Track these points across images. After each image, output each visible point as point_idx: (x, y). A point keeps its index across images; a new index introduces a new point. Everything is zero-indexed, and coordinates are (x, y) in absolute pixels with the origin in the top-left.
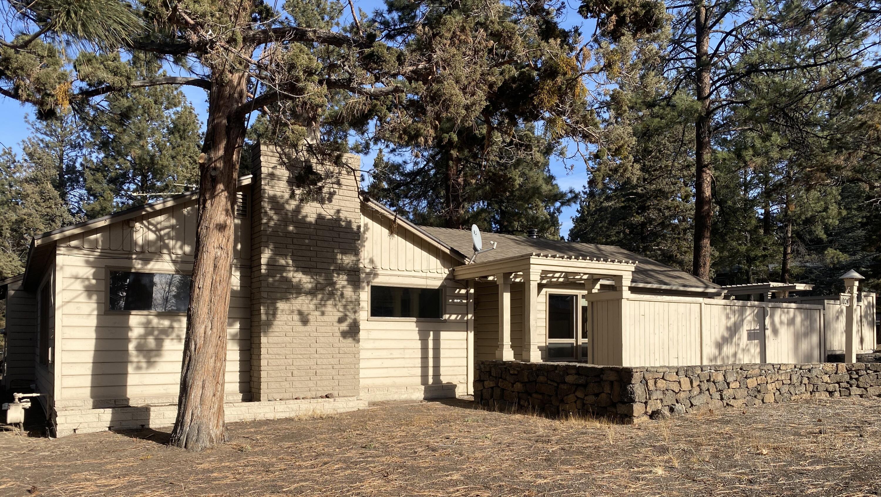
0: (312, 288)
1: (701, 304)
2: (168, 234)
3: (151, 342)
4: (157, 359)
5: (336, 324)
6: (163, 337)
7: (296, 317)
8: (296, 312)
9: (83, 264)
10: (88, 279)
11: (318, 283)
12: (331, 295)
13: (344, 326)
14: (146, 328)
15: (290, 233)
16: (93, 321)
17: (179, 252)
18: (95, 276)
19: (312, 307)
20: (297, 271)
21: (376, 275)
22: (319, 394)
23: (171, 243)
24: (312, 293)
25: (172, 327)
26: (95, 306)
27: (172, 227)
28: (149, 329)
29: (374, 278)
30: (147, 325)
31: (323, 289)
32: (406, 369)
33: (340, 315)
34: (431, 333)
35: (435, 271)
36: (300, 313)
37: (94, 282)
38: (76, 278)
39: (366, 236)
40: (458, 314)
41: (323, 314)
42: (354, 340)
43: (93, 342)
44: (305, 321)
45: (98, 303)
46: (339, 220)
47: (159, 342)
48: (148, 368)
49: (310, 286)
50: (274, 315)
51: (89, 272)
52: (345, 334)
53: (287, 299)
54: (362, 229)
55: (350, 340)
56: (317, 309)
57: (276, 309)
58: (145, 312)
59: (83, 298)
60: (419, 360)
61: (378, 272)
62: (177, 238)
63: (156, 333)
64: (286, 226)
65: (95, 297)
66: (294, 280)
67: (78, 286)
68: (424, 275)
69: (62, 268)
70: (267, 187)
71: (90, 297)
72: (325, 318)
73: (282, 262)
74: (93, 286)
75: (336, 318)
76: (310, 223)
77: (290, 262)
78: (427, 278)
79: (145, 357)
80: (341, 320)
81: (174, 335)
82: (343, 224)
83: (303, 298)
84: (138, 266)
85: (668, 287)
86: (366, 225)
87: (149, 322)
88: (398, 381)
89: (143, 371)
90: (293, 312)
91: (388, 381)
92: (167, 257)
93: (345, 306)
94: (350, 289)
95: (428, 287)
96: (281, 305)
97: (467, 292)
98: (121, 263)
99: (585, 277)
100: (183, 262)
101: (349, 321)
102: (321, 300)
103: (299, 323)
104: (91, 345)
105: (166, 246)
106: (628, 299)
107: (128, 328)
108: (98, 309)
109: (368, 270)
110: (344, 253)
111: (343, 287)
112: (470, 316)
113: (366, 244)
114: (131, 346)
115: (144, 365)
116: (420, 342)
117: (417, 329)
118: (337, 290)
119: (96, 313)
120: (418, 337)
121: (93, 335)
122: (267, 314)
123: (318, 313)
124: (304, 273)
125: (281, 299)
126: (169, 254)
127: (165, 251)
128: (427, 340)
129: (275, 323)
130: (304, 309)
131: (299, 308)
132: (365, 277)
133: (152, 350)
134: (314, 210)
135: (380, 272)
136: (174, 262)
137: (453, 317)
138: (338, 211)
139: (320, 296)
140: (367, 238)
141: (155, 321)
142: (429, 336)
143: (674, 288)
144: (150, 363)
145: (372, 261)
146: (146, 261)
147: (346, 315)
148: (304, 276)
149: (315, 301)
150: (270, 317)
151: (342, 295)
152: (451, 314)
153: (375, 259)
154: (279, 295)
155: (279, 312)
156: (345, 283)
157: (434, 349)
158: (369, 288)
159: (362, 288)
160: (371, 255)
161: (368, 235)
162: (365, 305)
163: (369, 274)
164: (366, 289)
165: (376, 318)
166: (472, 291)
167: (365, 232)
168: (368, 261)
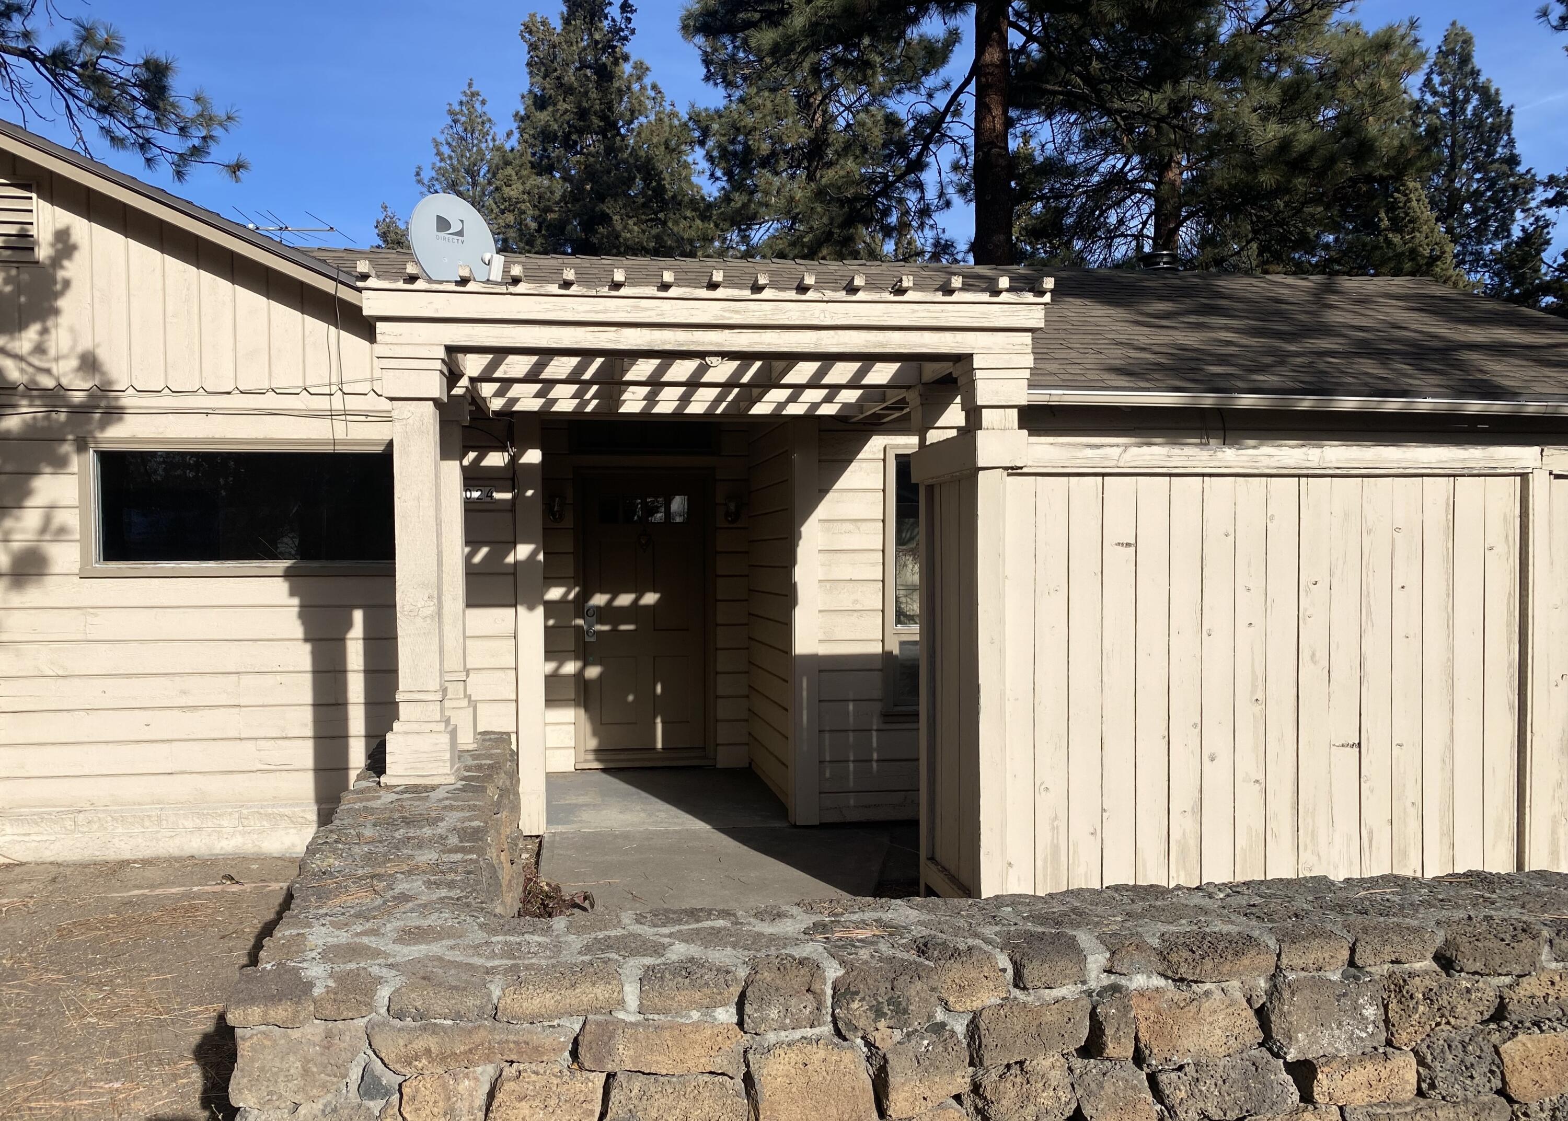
1: (1524, 477)
21: (114, 413)
29: (103, 426)
32: (250, 745)
34: (358, 616)
35: (365, 387)
39: (61, 274)
40: (476, 544)
54: (43, 253)
60: (307, 715)
61: (125, 402)
68: (322, 403)
78: (332, 415)
85: (1498, 407)
86: (63, 239)
88: (216, 786)
91: (180, 788)
95: (340, 449)
97: (514, 459)
99: (881, 374)
106: (1014, 471)
109: (78, 397)
112: (523, 551)
113: (61, 303)
116: (308, 647)
117: (296, 601)
120: (297, 630)
128: (342, 640)
132: (68, 422)
135: (128, 401)
140: (67, 284)
142: (349, 625)
143: (1532, 408)
145: (90, 363)
153: (103, 354)
157: (369, 672)
158: (91, 458)
159: (60, 464)
160: (85, 344)
161: (70, 269)
162: (70, 518)
163: (81, 412)
164: (75, 463)
165: (113, 565)
166: (533, 456)
167: (57, 261)
168: (74, 363)
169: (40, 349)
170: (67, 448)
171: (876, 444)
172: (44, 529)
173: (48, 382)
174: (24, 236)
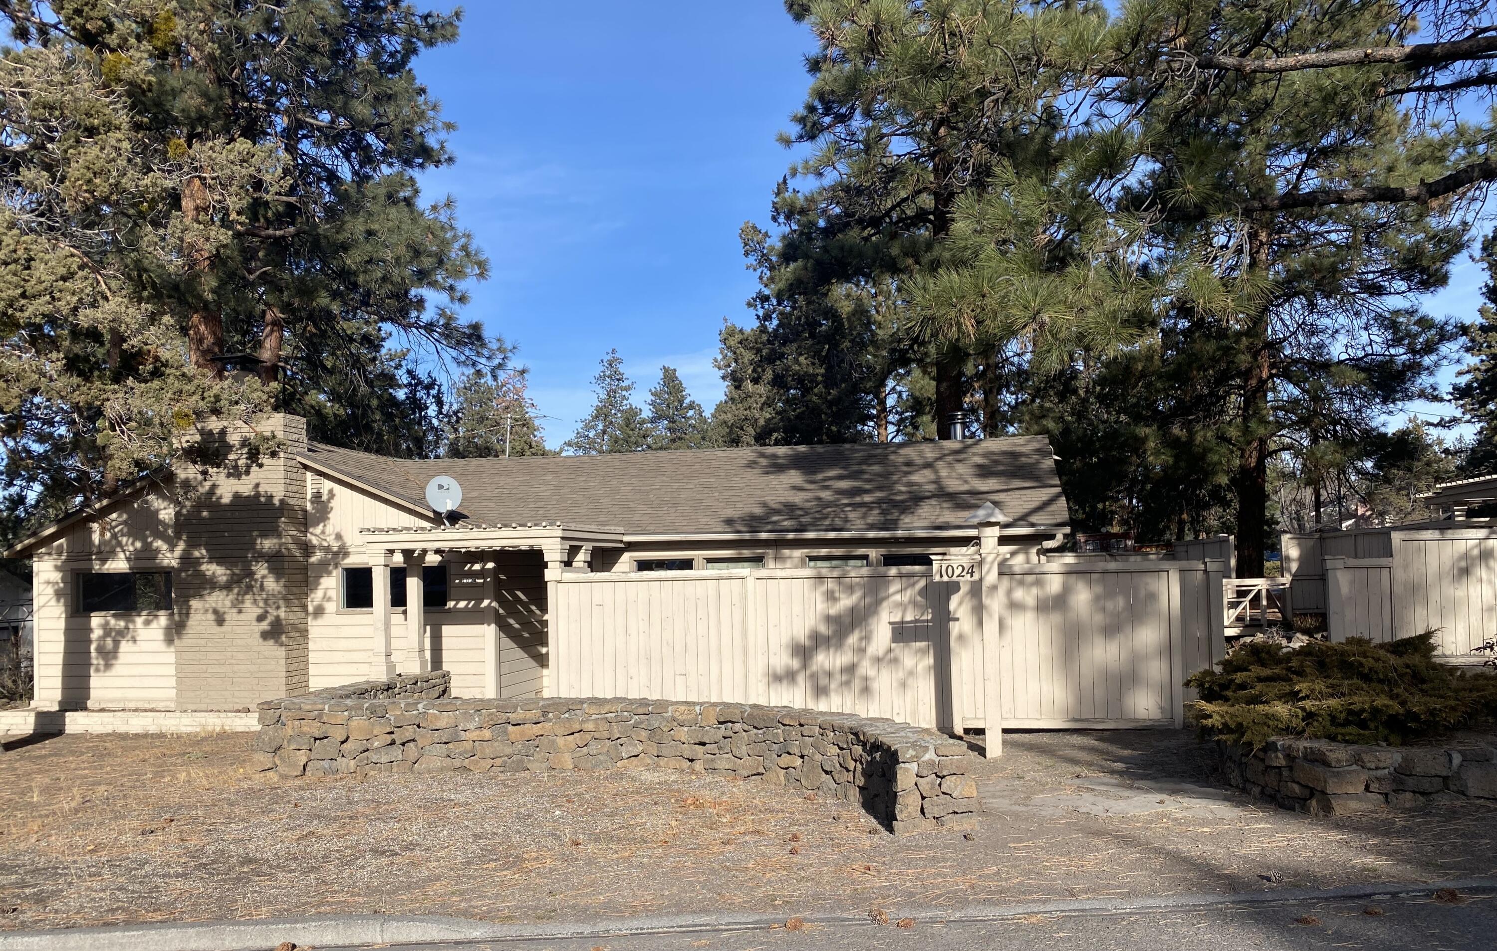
0: (227, 581)
2: (121, 530)
3: (109, 642)
4: (113, 662)
5: (255, 623)
6: (119, 638)
7: (211, 617)
8: (211, 610)
9: (52, 569)
10: (57, 583)
11: (233, 574)
12: (249, 588)
13: (265, 626)
14: (105, 629)
15: (204, 519)
16: (62, 624)
17: (131, 549)
18: (63, 580)
19: (228, 603)
20: (211, 562)
21: (346, 554)
22: (237, 707)
23: (124, 540)
24: (227, 587)
25: (127, 628)
26: (63, 609)
27: (125, 523)
28: (107, 631)
29: (343, 559)
30: (105, 627)
31: (239, 582)
33: (260, 611)
34: (428, 628)
36: (215, 612)
37: (62, 585)
38: (48, 583)
40: (470, 600)
41: (240, 612)
42: (276, 642)
43: (62, 644)
44: (220, 620)
45: (66, 606)
46: (258, 495)
47: (116, 643)
48: (105, 671)
49: (225, 578)
50: (188, 614)
51: (57, 576)
52: (265, 635)
53: (201, 596)
54: (325, 498)
55: (271, 642)
56: (233, 606)
57: (189, 607)
58: (103, 613)
59: (53, 602)
61: (350, 550)
62: (129, 535)
63: (113, 634)
64: (200, 512)
65: (62, 601)
66: (207, 573)
67: (50, 590)
69: (37, 574)
70: (178, 471)
71: (58, 600)
72: (242, 616)
73: (197, 554)
74: (61, 589)
75: (255, 615)
76: (226, 505)
77: (204, 552)
79: (104, 659)
80: (261, 618)
81: (129, 636)
82: (263, 499)
83: (218, 593)
84: (97, 567)
86: (331, 492)
87: (107, 623)
89: (101, 674)
90: (206, 611)
92: (122, 555)
93: (266, 601)
94: (272, 579)
96: (195, 603)
97: (483, 567)
98: (82, 565)
100: (136, 559)
101: (270, 618)
102: (238, 595)
103: (214, 623)
104: (60, 647)
105: (119, 544)
106: (559, 582)
107: (91, 630)
108: (66, 611)
109: (335, 549)
110: (264, 536)
111: (263, 577)
112: (487, 602)
113: (330, 516)
114: (93, 647)
115: (102, 668)
118: (256, 580)
119: (64, 616)
121: (62, 638)
122: (180, 614)
123: (235, 611)
124: (218, 564)
125: (194, 596)
126: (124, 551)
127: (118, 549)
129: (189, 623)
130: (219, 607)
131: (214, 605)
132: (332, 558)
133: (109, 653)
134: (229, 488)
136: (128, 559)
137: (462, 604)
138: (257, 485)
139: (236, 590)
141: (112, 621)
142: (426, 632)
144: (108, 666)
145: (339, 537)
146: (104, 561)
147: (267, 612)
148: (218, 568)
149: (231, 597)
150: (184, 617)
151: (262, 587)
152: (458, 601)
153: (343, 534)
154: (192, 592)
155: (192, 611)
156: (265, 572)
157: (432, 650)
158: (340, 570)
159: (329, 573)
160: (337, 530)
161: (333, 503)
162: (332, 594)
163: (336, 554)
164: (334, 573)
165: (350, 609)
166: (490, 565)
167: (329, 501)
168: (333, 537)
169: (323, 532)
170: (331, 568)
171: (626, 556)
172: (324, 597)
173: (325, 544)
174: (318, 492)
